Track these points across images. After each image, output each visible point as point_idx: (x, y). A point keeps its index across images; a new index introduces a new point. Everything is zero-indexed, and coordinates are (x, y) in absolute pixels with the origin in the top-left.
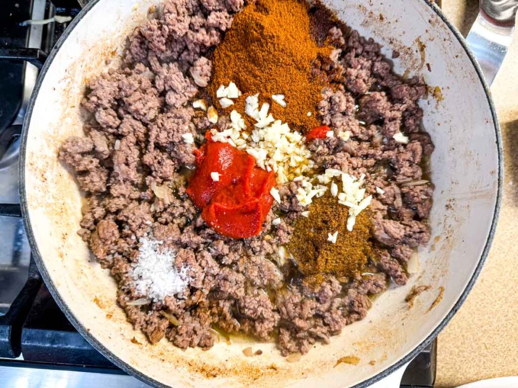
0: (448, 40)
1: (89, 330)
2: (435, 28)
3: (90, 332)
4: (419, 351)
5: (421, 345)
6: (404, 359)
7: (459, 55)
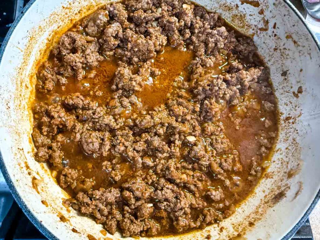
0: (288, 15)
1: (41, 222)
2: (278, 9)
3: (43, 223)
4: (297, 229)
5: (298, 224)
6: (286, 235)
7: (296, 24)
